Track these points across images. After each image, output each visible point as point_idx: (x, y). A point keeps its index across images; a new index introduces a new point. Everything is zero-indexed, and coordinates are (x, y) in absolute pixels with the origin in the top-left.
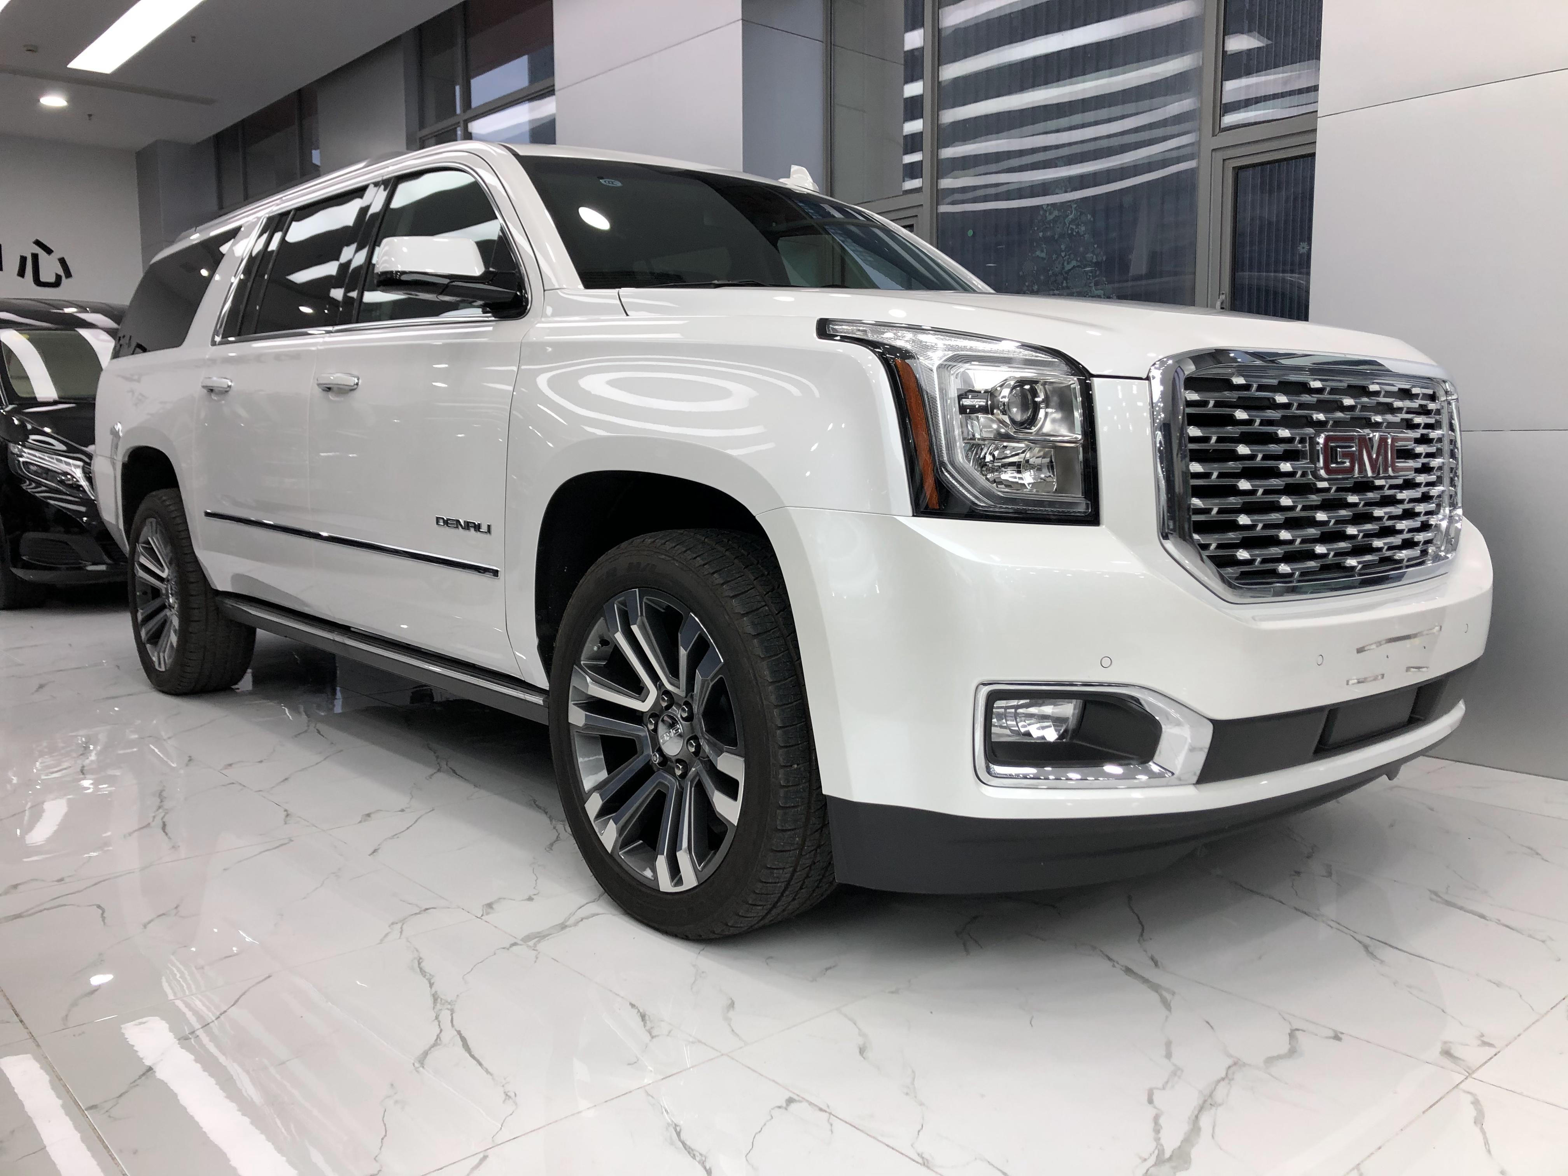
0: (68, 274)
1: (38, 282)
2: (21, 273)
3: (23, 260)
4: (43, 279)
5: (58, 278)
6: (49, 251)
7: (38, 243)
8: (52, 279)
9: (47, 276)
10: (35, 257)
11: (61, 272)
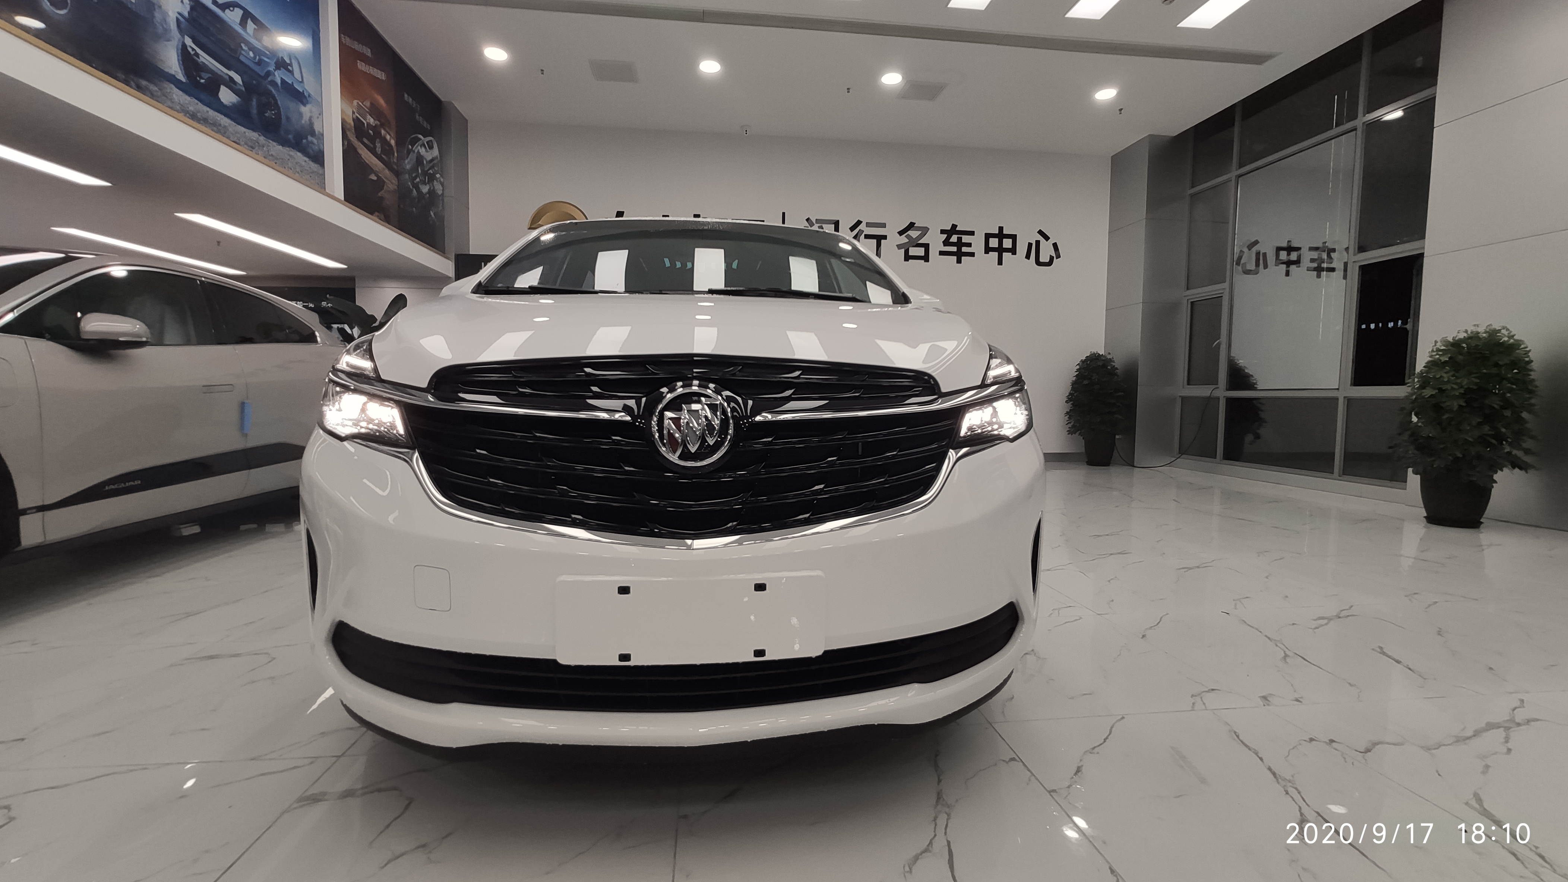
0: (1058, 256)
1: (1038, 263)
2: (1028, 256)
3: (1030, 245)
4: (1041, 260)
5: (1052, 258)
6: (1047, 238)
7: (1041, 232)
8: (1047, 260)
9: (1044, 258)
10: (1038, 242)
11: (1054, 255)
